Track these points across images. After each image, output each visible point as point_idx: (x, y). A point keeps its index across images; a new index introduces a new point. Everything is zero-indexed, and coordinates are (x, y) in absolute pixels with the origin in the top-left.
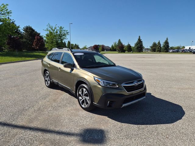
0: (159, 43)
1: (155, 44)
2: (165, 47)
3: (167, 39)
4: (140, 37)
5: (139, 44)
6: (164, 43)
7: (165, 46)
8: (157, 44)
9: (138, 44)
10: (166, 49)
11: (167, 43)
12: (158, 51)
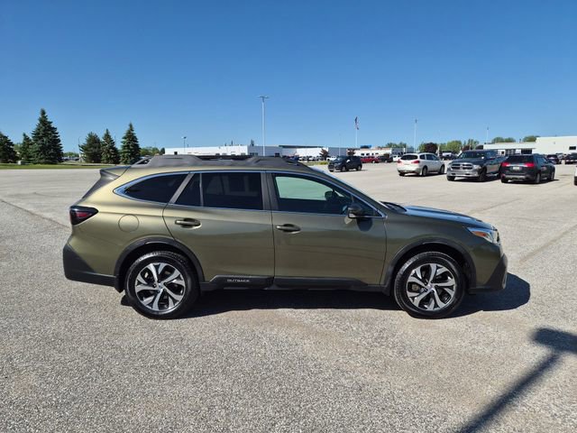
0: (107, 136)
1: (93, 140)
2: (129, 148)
3: (131, 126)
4: (43, 113)
5: (45, 135)
6: (125, 138)
7: (128, 146)
8: (102, 140)
9: (40, 138)
10: (133, 155)
11: (131, 138)
12: (108, 159)
